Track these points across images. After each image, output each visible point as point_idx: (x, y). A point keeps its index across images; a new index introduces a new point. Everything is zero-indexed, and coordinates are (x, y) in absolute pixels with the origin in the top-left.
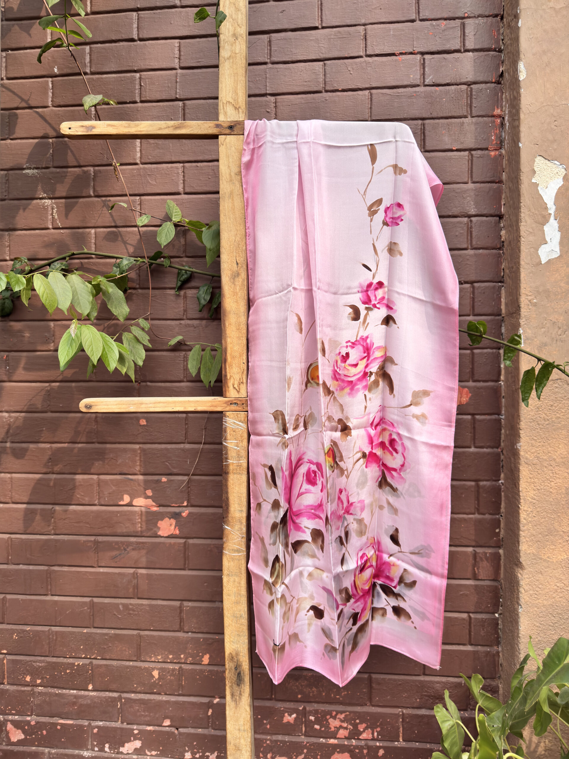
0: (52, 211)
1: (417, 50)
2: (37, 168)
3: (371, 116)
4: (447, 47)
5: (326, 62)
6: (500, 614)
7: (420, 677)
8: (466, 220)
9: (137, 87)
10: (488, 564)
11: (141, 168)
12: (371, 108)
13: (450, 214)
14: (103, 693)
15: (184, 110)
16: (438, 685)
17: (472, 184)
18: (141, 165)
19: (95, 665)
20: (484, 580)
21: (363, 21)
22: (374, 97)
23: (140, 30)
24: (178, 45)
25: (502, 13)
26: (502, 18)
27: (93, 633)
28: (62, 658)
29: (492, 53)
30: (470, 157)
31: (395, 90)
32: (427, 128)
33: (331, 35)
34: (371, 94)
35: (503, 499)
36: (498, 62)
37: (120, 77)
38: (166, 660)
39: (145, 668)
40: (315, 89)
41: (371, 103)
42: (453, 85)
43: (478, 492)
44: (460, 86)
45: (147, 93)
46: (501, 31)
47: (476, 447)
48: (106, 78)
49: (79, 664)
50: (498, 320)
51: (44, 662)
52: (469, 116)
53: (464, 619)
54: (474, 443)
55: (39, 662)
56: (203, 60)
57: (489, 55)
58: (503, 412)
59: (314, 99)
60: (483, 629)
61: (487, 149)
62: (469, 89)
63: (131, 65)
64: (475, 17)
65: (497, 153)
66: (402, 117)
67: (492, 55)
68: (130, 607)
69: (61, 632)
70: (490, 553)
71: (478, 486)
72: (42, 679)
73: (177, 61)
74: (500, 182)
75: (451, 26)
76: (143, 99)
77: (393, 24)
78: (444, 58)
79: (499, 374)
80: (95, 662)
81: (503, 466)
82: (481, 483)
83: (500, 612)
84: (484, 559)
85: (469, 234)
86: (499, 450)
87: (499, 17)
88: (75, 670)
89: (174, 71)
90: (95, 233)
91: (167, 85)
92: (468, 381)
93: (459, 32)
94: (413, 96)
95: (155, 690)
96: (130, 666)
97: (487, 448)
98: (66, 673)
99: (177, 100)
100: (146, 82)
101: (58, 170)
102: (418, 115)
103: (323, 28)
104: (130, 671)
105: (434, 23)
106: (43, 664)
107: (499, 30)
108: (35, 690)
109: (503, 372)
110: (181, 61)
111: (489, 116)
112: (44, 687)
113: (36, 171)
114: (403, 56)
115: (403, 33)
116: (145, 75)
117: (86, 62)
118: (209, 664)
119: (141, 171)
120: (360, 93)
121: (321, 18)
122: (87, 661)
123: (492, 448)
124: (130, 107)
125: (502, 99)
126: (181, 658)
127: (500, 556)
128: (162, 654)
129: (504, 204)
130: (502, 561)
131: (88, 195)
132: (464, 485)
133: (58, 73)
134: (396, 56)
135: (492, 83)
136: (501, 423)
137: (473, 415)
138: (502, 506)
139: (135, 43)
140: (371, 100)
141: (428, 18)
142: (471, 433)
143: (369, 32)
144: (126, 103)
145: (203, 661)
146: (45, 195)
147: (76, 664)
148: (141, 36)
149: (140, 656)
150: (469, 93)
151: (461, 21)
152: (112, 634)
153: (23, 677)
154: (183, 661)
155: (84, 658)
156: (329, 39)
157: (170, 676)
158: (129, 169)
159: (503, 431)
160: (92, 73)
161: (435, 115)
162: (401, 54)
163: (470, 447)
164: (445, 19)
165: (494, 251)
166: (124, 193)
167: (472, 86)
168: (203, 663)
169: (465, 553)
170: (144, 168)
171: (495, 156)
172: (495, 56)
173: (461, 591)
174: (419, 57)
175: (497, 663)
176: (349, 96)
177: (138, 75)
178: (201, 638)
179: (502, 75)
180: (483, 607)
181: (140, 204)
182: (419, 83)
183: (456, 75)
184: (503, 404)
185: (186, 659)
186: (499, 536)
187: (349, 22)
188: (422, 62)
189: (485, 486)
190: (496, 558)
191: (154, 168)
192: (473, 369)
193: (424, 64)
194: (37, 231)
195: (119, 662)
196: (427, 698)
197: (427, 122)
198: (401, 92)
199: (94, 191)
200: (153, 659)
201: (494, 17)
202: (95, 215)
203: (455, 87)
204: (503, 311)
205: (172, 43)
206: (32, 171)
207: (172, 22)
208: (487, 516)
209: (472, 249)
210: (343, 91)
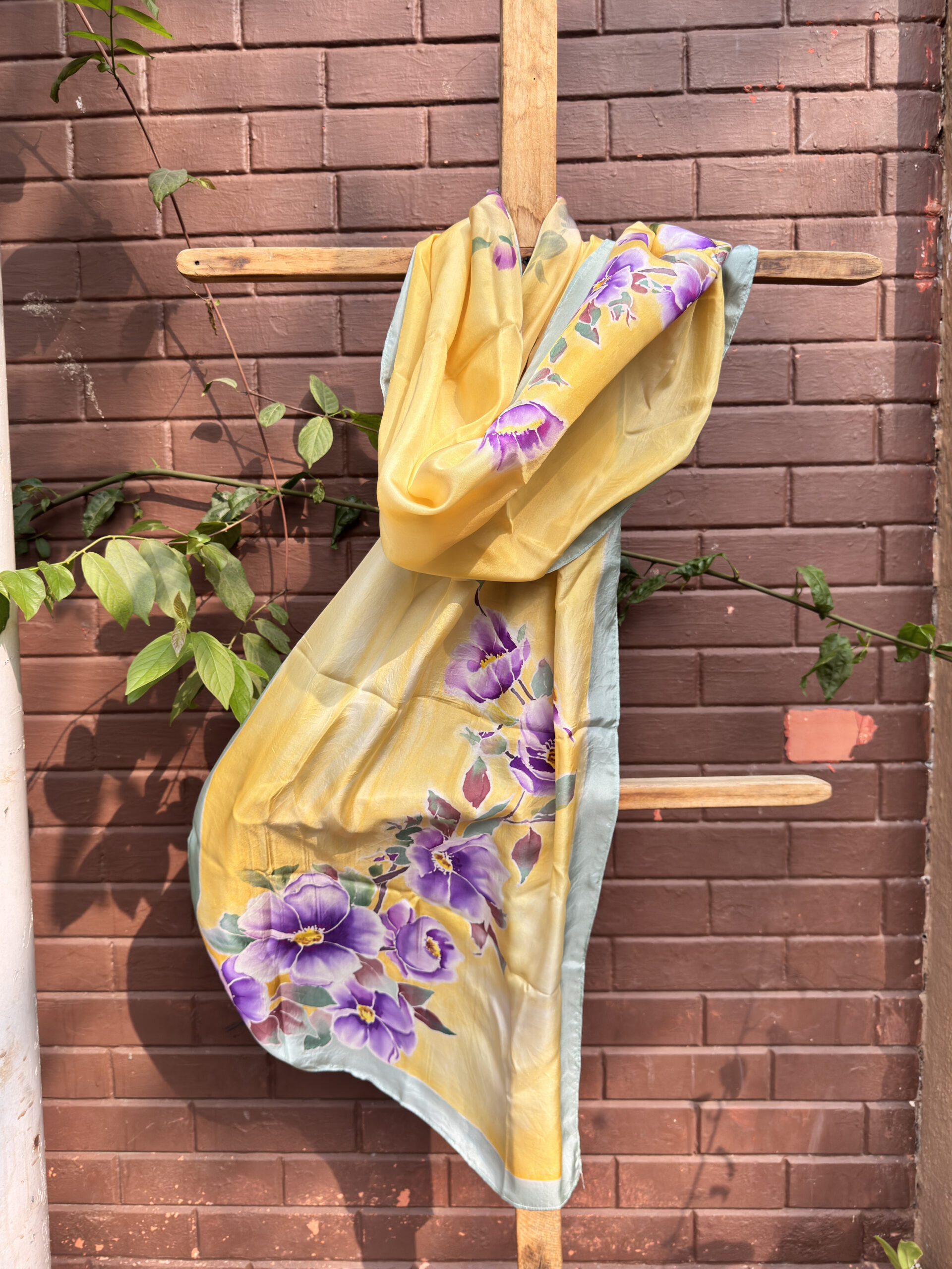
0: (85, 386)
1: (785, 82)
2: (50, 301)
3: (697, 209)
4: (843, 78)
5: (612, 101)
6: (917, 1103)
7: (780, 1211)
8: (871, 408)
9: (244, 143)
10: (900, 1019)
11: (257, 304)
12: (698, 193)
13: (844, 398)
14: (218, 1261)
15: (338, 189)
16: (810, 1224)
17: (885, 342)
18: (257, 297)
19: (203, 1216)
20: (892, 1046)
21: (683, 22)
22: (704, 172)
23: (246, 27)
24: (323, 59)
25: (944, 15)
26: (943, 24)
27: (194, 1161)
28: (140, 1206)
29: (924, 92)
30: (880, 290)
31: (743, 160)
32: (802, 234)
33: (622, 48)
34: (698, 167)
35: (928, 907)
36: (934, 112)
37: (210, 121)
38: (331, 1203)
39: (294, 1218)
40: (593, 154)
41: (699, 184)
42: (850, 152)
43: (885, 897)
44: (863, 154)
45: (265, 155)
46: (942, 49)
47: (882, 819)
48: (181, 122)
49: (172, 1216)
50: (926, 592)
51: (108, 1214)
52: (879, 213)
53: (856, 1113)
54: (880, 812)
55: (99, 1216)
56: (374, 91)
57: (918, 95)
58: (932, 757)
59: (589, 173)
60: (889, 1128)
61: (911, 276)
62: (880, 161)
63: (231, 97)
64: (893, 21)
65: (930, 284)
66: (756, 212)
67: (925, 97)
68: (264, 1113)
69: (137, 1161)
70: (904, 1000)
71: (884, 886)
72: (106, 1243)
73: (321, 91)
74: (935, 338)
75: (849, 37)
76: (256, 166)
77: (739, 30)
78: (836, 100)
79: (926, 689)
80: (201, 1209)
81: (928, 850)
82: (891, 882)
83: (918, 1098)
84: (893, 1011)
85: (877, 435)
86: (923, 823)
87: (937, 23)
88: (165, 1225)
89: (317, 112)
90: (172, 430)
91: (303, 139)
92: (872, 703)
93: (864, 49)
94: (778, 171)
95: (313, 1255)
96: (266, 1215)
97: (902, 820)
98: (148, 1232)
99: (323, 169)
100: (261, 131)
101: (93, 305)
102: (785, 210)
103: (607, 33)
104: (267, 1223)
105: (817, 30)
106: (106, 1218)
107: (938, 47)
108: (94, 1263)
109: (933, 686)
110: (330, 92)
111: (915, 214)
112: (110, 1256)
113: (47, 307)
114: (760, 93)
115: (759, 48)
116: (259, 118)
117: (141, 89)
118: (409, 1206)
119: (258, 308)
120: (678, 163)
121: (603, 14)
122: (188, 1210)
123: (911, 818)
124: (232, 181)
125: (940, 181)
126: (359, 1199)
127: (921, 1005)
128: (324, 1192)
129: (941, 381)
130: (924, 1013)
131: (153, 354)
132: (862, 885)
133: (84, 110)
134: (746, 92)
135: (924, 150)
136: (927, 777)
137: (878, 762)
138: (926, 920)
139: (237, 53)
140: (699, 178)
141: (806, 19)
142: (874, 795)
143: (694, 46)
144: (222, 173)
145: (397, 1201)
146: (70, 354)
147: (168, 1215)
148: (249, 40)
149: (284, 1198)
150: (880, 168)
151: (867, 27)
152: (232, 1161)
153: (70, 1241)
154: (363, 1203)
155: (181, 1204)
156: (619, 56)
157: (341, 1229)
158: (234, 305)
159: (931, 790)
160: (153, 113)
161: (816, 209)
162: (756, 89)
163: (872, 819)
164: (838, 24)
165: (921, 467)
166: (225, 352)
167: (885, 155)
168: (399, 1205)
169: (861, 1001)
170: (264, 305)
171: (926, 290)
172: (929, 100)
173: (853, 1066)
174: (787, 96)
175: (911, 1183)
176: (655, 169)
177: (244, 118)
178: (394, 1162)
179: (940, 136)
180: (890, 1092)
181: (258, 374)
182: (787, 147)
183: (857, 134)
184: (932, 743)
185: (368, 1198)
186: (921, 971)
187: (656, 23)
188: (794, 106)
189: (896, 886)
190: (915, 1008)
191: (283, 304)
192: (880, 681)
193: (797, 112)
194: (57, 426)
195: (247, 1209)
196: (792, 1246)
197: (802, 222)
198: (756, 165)
199: (166, 349)
200: (308, 1202)
201: (928, 22)
202: (170, 395)
203: (855, 155)
204: (937, 577)
205: (310, 55)
206: (39, 306)
207: (311, 13)
208: (900, 937)
209: (882, 463)
210: (646, 158)
